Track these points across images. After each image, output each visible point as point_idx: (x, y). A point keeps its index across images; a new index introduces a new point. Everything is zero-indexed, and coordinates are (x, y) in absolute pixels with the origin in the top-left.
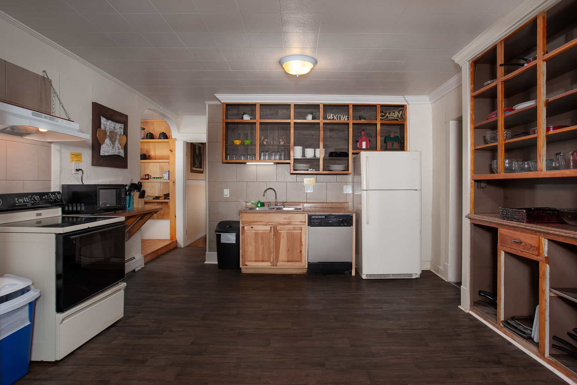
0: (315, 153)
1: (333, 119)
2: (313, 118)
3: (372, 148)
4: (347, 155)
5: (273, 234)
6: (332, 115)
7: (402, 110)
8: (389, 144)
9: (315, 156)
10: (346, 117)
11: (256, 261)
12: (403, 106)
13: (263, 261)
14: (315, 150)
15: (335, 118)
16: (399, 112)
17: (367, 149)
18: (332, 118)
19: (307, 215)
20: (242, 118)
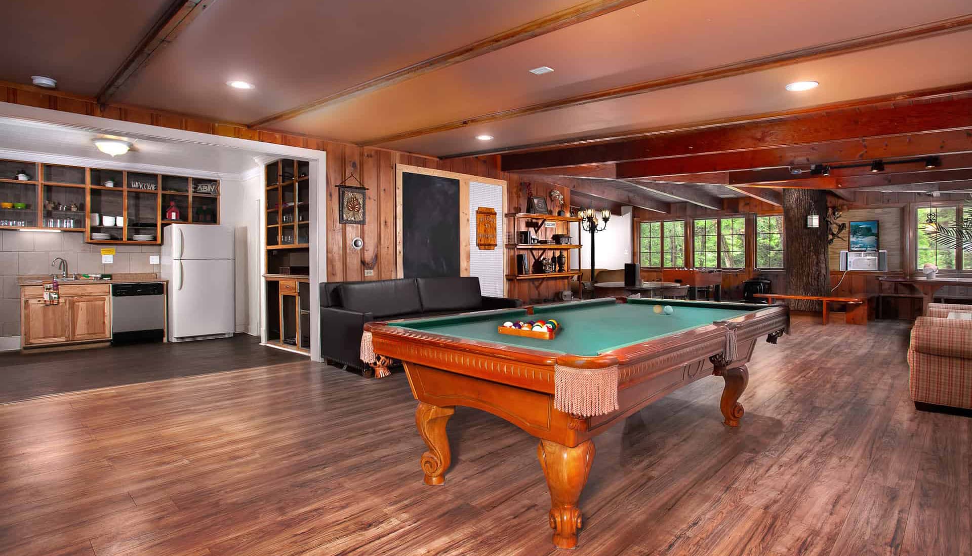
0: (116, 221)
1: (139, 187)
2: (115, 185)
3: (183, 219)
4: (156, 225)
5: (68, 306)
6: (137, 183)
7: (215, 185)
8: (201, 217)
9: (116, 225)
10: (153, 186)
11: (44, 338)
12: (215, 181)
13: (55, 337)
14: (116, 219)
15: (141, 186)
16: (212, 186)
17: (177, 221)
18: (137, 186)
19: (111, 285)
20: (17, 178)
